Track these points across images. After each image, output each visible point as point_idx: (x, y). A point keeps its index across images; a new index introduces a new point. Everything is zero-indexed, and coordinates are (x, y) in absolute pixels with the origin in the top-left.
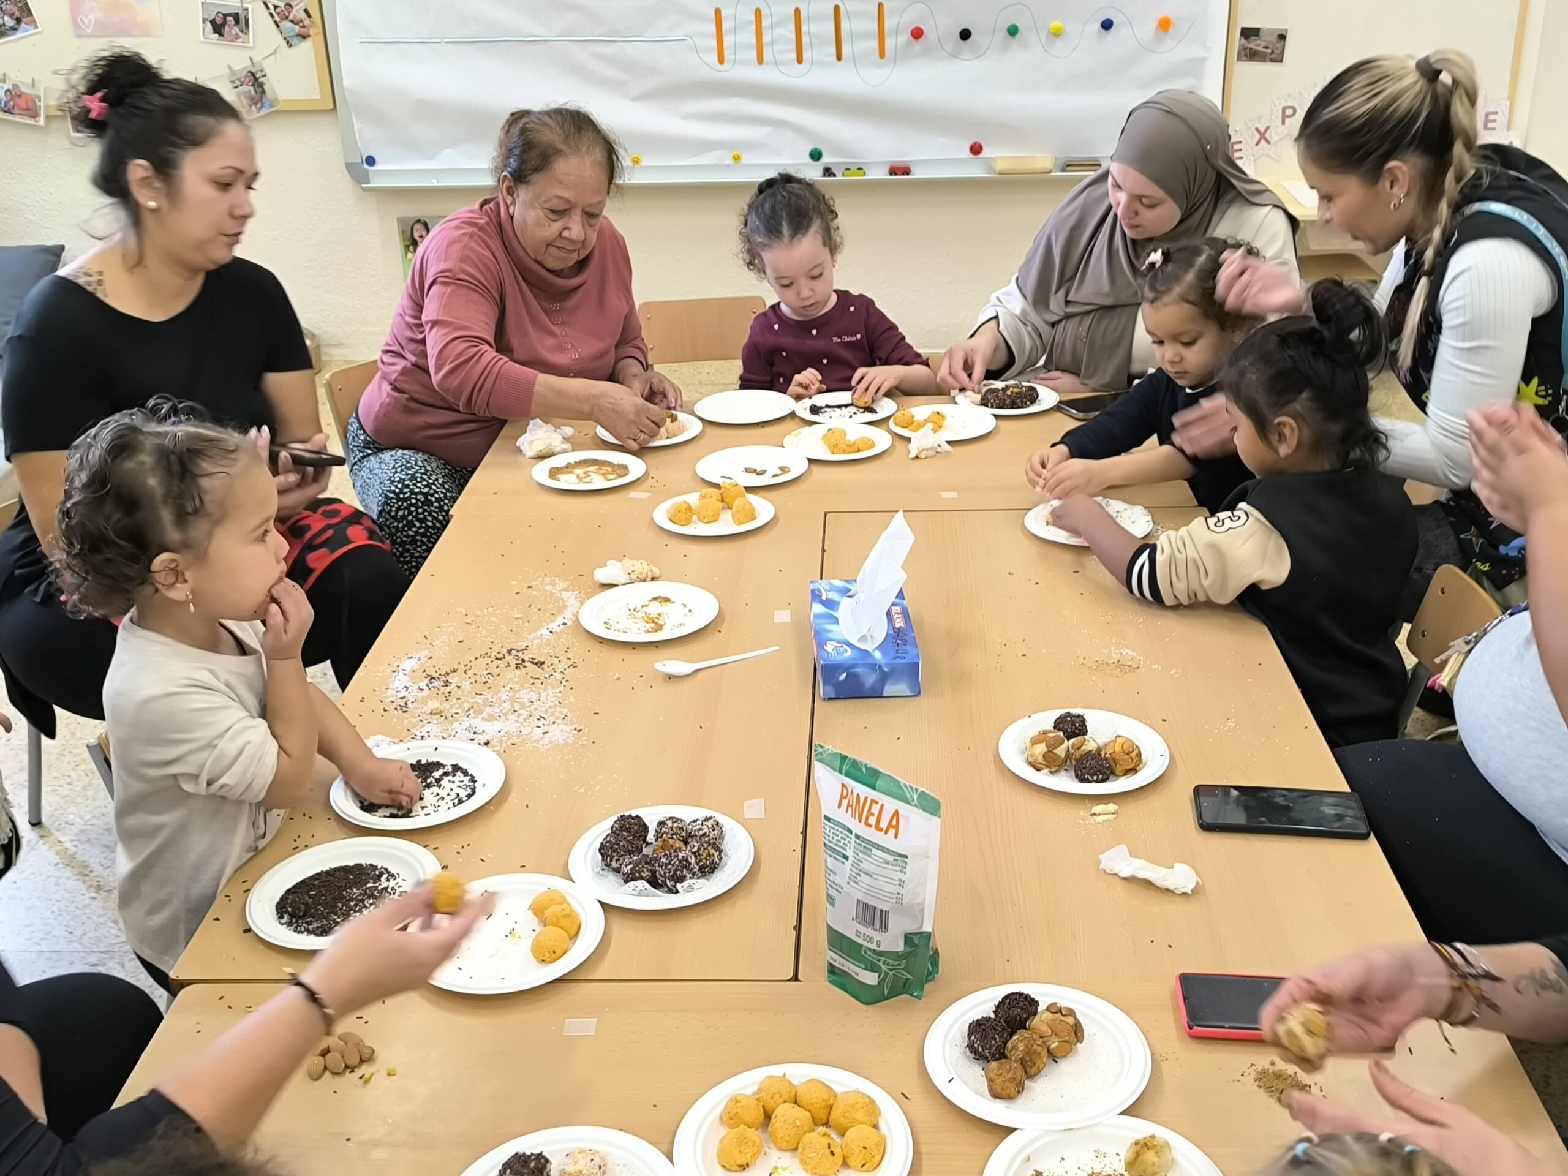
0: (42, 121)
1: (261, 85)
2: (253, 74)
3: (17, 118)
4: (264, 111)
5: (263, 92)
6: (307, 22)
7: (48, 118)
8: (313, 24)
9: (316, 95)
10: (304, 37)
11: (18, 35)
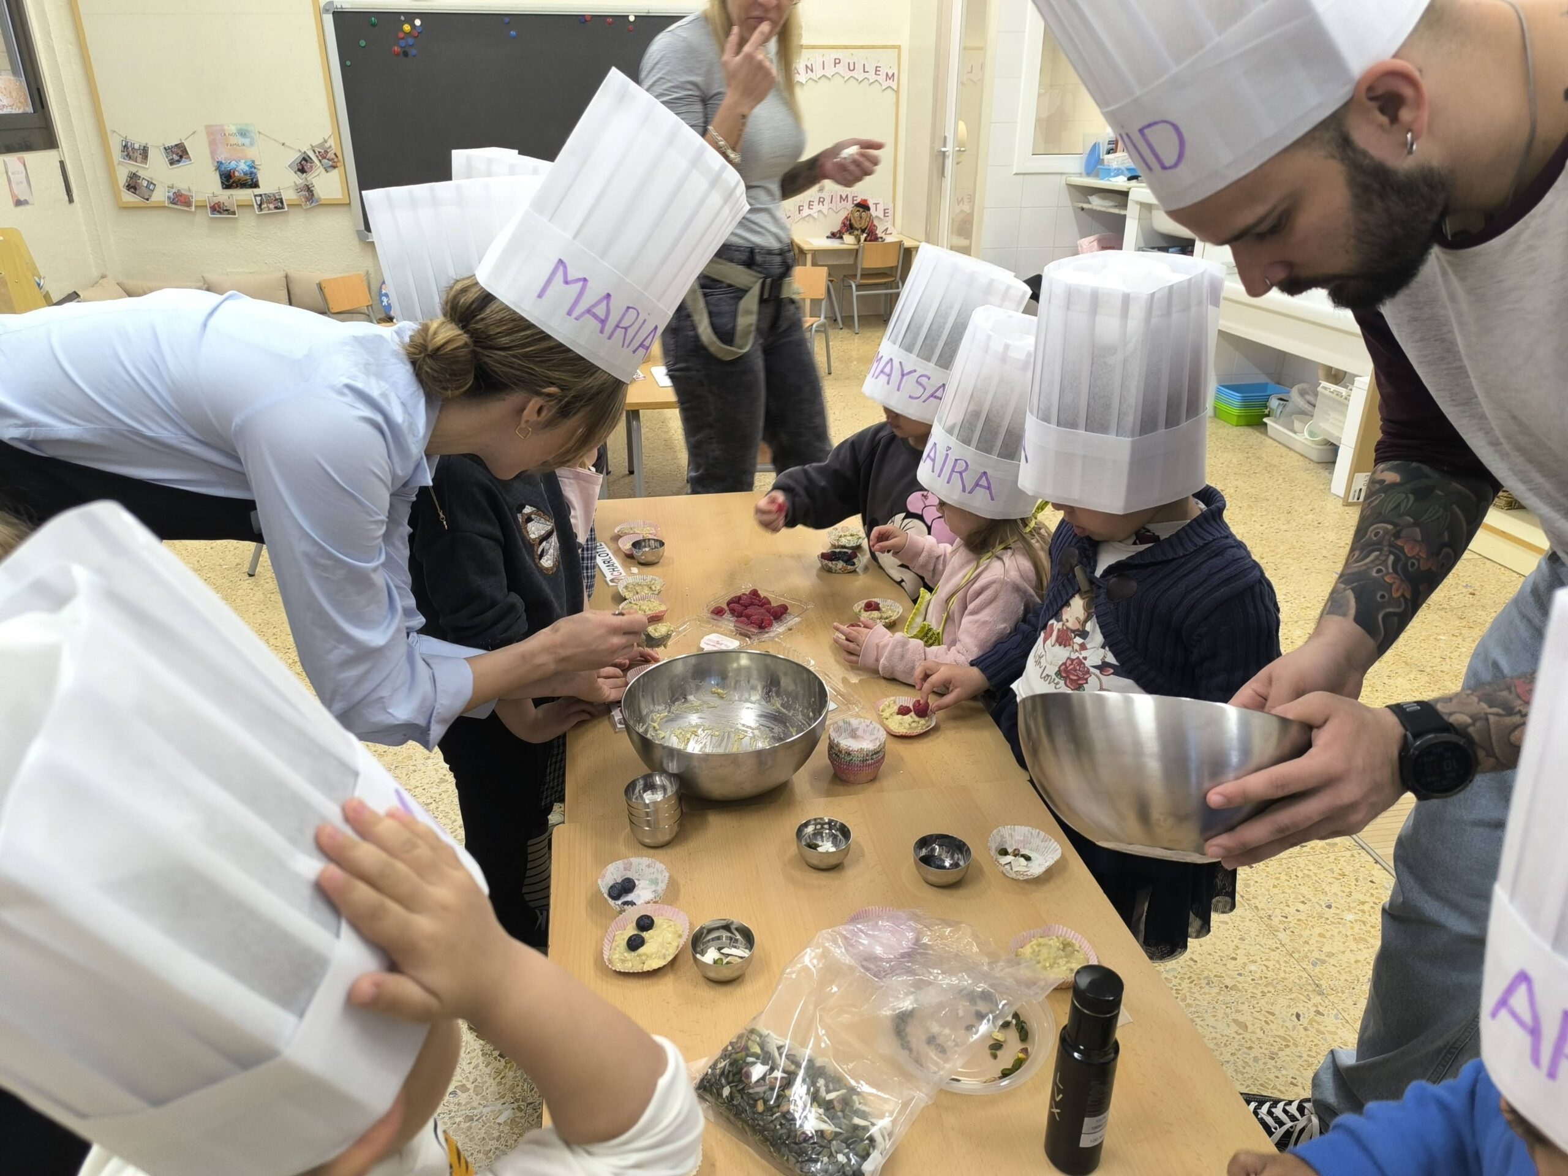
0: (193, 209)
1: (312, 191)
2: (307, 186)
3: (179, 207)
4: (313, 204)
5: (313, 195)
6: (336, 160)
7: (196, 207)
8: (339, 161)
9: (340, 196)
10: (334, 167)
11: (181, 164)
